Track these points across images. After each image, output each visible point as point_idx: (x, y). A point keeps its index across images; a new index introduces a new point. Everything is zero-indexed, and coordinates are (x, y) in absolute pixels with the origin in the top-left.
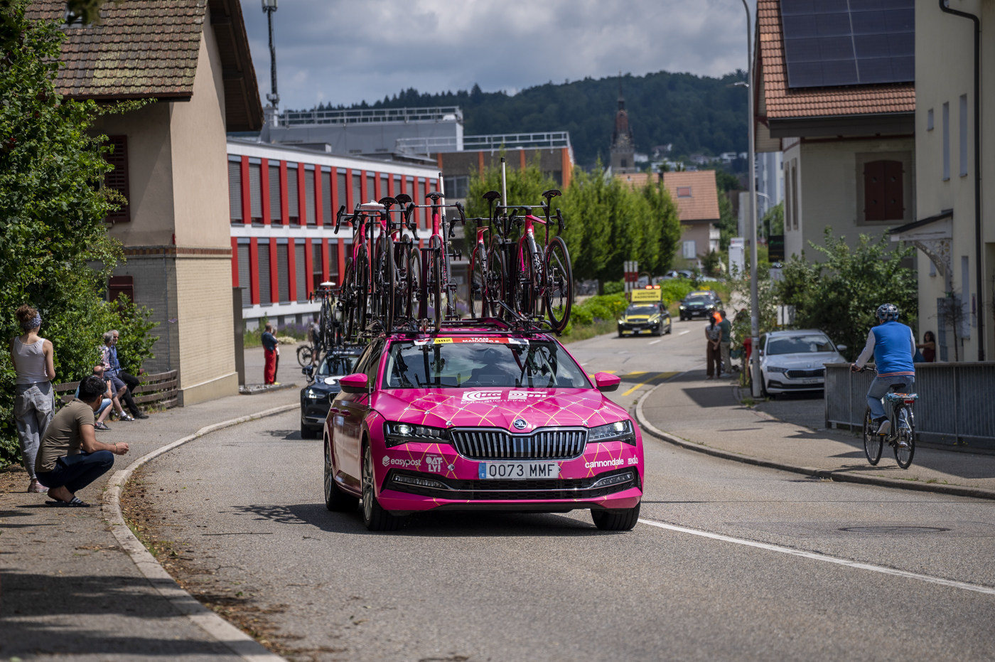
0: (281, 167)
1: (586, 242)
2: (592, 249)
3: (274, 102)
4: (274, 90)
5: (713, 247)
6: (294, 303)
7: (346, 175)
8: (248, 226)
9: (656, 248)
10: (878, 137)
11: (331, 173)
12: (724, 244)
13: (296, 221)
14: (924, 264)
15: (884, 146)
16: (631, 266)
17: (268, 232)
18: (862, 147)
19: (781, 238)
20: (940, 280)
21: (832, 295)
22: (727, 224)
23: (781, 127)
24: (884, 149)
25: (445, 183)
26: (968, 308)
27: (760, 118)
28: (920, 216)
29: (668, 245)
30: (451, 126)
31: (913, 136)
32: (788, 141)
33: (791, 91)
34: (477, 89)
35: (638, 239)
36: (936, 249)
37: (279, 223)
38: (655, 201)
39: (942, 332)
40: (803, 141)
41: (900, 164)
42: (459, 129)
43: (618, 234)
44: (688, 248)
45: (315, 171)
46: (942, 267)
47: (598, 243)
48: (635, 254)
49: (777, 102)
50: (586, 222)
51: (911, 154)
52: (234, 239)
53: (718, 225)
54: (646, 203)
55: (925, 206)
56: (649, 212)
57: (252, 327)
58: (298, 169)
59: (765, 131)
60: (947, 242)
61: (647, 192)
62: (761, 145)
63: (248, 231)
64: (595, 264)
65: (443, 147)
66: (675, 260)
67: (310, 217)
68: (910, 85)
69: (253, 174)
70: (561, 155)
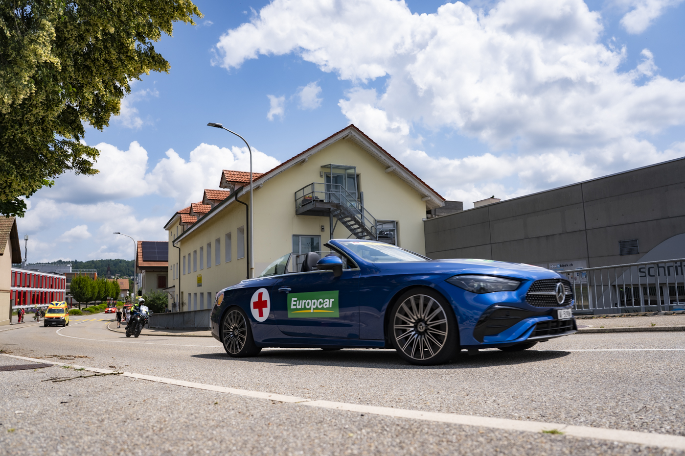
0: (26, 274)
1: (99, 292)
2: (100, 294)
3: (26, 260)
4: (26, 258)
5: (128, 295)
6: (26, 305)
7: (42, 276)
8: (16, 287)
9: (115, 294)
10: (161, 271)
11: (39, 276)
12: (130, 294)
13: (29, 287)
14: (169, 296)
15: (162, 273)
16: (109, 298)
17: (21, 289)
18: (158, 273)
19: (141, 291)
20: (172, 300)
21: (151, 303)
22: (131, 290)
23: (142, 268)
24: (162, 274)
25: (67, 280)
26: (178, 305)
27: (137, 266)
28: (169, 287)
29: (117, 294)
30: (69, 267)
31: (168, 271)
32: (143, 271)
33: (144, 261)
34: (76, 260)
35: (111, 292)
36: (172, 293)
37: (24, 287)
38: (115, 284)
39: (172, 310)
40: (146, 271)
41: (165, 277)
42: (71, 268)
43: (106, 291)
44: (122, 295)
45: (35, 275)
46: (173, 297)
47: (102, 293)
48: (110, 295)
49: (141, 263)
50: (99, 288)
51: (167, 275)
52: (12, 290)
53: (129, 290)
54: (113, 285)
55: (170, 285)
56: (113, 286)
57: (15, 311)
58: (30, 275)
59: (138, 269)
60: (174, 292)
61: (113, 282)
62: (137, 272)
63: (16, 288)
64: (101, 297)
65: (67, 272)
66: (119, 297)
67: (32, 285)
68: (168, 261)
69: (18, 275)
70: (94, 274)
